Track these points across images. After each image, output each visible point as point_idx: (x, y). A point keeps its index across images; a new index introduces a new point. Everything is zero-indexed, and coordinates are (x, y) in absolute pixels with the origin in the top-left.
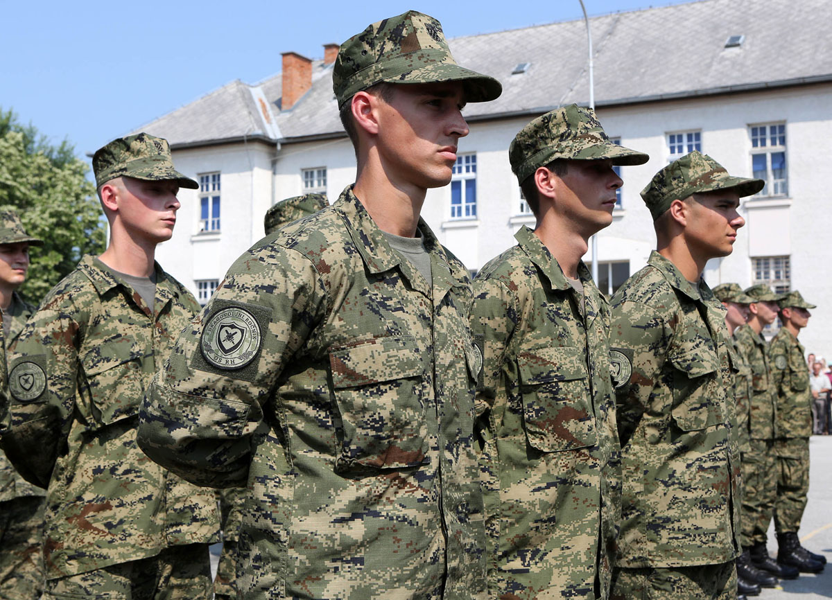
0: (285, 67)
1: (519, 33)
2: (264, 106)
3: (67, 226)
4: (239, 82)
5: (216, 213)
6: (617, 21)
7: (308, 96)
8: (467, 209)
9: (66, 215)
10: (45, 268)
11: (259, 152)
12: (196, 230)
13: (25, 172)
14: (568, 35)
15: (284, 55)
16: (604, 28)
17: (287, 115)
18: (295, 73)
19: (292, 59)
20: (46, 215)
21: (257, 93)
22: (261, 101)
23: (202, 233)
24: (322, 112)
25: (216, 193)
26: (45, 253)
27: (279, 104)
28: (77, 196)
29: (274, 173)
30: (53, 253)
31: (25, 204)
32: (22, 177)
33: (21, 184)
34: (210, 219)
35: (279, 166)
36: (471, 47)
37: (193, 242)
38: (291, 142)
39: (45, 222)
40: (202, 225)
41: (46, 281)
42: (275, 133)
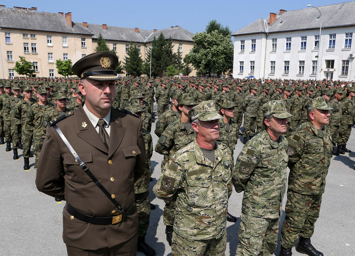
0: (270, 16)
1: (321, 7)
2: (266, 24)
3: (226, 49)
4: (261, 19)
5: (255, 48)
6: (343, 5)
7: (275, 22)
8: (304, 48)
9: (226, 47)
10: (222, 58)
11: (264, 35)
12: (251, 51)
13: (218, 38)
14: (331, 8)
15: (270, 13)
16: (340, 7)
17: (270, 27)
18: (273, 17)
19: (272, 14)
20: (222, 47)
21: (265, 21)
22: (266, 23)
23: (252, 52)
24: (277, 26)
25: (255, 44)
26: (222, 55)
27: (269, 24)
28: (228, 43)
29: (267, 39)
30: (223, 55)
31: (218, 45)
32: (218, 39)
33: (218, 41)
34: (253, 49)
35: (268, 38)
36: (310, 11)
37: (250, 53)
38: (270, 33)
39: (222, 48)
40: (252, 50)
41: (222, 60)
42: (267, 31)
